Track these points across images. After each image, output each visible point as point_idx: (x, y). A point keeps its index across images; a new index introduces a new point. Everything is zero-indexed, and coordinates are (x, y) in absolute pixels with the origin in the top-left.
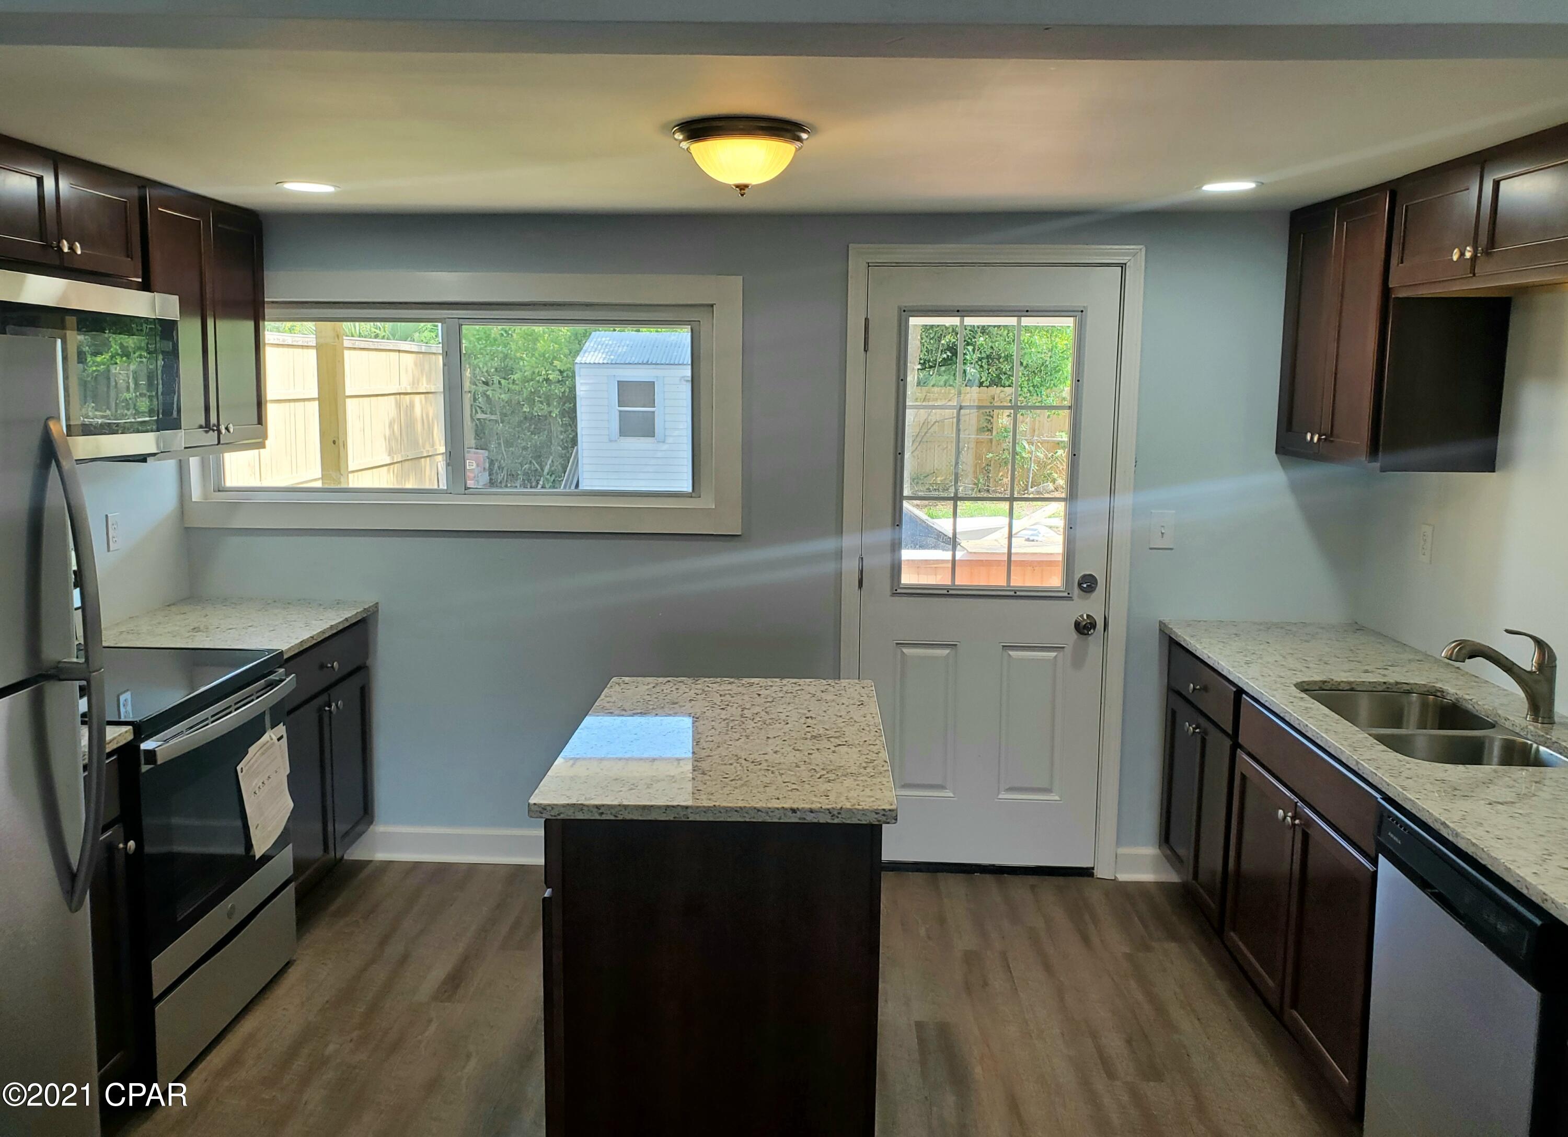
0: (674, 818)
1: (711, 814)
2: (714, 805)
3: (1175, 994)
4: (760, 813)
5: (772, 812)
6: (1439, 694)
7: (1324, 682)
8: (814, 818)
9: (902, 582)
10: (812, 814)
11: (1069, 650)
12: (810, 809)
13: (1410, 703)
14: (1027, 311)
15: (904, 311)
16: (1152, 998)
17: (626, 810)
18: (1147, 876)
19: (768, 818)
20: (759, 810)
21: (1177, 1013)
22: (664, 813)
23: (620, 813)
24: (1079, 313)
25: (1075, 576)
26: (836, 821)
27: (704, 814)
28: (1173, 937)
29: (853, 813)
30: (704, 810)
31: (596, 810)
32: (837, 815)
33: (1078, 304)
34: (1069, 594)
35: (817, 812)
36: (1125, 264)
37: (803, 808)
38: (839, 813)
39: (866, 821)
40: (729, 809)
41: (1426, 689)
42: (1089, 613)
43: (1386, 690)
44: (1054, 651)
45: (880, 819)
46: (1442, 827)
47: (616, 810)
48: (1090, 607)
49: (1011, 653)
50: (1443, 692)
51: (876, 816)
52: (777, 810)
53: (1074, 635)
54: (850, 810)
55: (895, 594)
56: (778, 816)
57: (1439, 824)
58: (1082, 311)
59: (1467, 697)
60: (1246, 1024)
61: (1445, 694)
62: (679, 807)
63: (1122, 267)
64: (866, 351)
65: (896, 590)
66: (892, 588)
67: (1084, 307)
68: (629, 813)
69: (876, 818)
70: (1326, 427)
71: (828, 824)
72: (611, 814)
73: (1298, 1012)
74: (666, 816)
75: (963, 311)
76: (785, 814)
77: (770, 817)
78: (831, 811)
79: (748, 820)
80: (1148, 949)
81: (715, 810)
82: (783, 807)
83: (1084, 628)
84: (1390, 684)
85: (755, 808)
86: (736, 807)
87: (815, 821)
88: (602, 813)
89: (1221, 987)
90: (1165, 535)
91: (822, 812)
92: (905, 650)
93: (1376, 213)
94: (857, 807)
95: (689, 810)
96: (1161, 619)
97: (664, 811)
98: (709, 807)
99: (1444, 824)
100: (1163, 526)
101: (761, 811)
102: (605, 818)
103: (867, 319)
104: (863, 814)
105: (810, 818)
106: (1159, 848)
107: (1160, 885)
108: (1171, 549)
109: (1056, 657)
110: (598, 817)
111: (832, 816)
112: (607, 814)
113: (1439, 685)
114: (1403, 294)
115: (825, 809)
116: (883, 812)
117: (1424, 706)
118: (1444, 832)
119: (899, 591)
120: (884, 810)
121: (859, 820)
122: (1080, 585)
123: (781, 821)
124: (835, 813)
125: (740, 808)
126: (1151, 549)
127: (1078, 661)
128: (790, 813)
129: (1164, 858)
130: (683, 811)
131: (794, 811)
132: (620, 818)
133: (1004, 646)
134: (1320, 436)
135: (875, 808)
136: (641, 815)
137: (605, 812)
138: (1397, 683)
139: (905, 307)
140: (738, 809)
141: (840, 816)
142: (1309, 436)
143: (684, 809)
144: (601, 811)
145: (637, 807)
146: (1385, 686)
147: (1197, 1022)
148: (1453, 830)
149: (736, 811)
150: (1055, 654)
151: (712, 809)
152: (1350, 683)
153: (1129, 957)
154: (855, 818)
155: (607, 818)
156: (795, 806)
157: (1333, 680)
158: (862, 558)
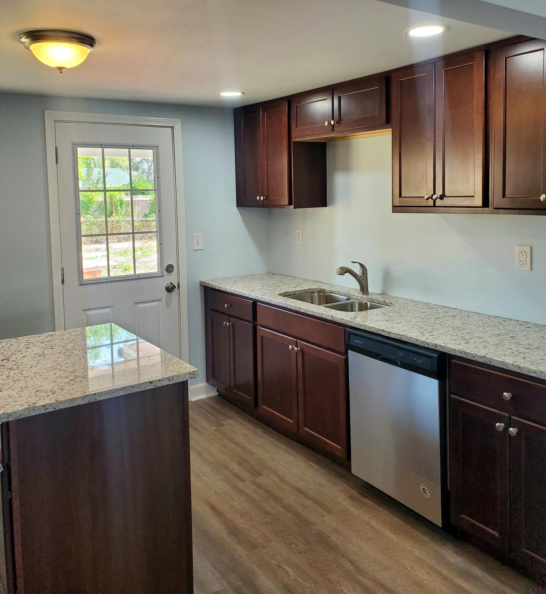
0: (89, 401)
1: (109, 395)
2: (110, 390)
3: (244, 439)
4: (134, 388)
5: (140, 386)
6: (323, 291)
7: (286, 293)
8: (161, 384)
9: (84, 279)
10: (160, 382)
11: (164, 300)
12: (159, 379)
13: (315, 296)
14: (133, 146)
15: (75, 144)
16: (237, 444)
17: (60, 403)
18: (203, 396)
19: (138, 389)
20: (133, 387)
21: (250, 447)
22: (83, 400)
23: (58, 406)
24: (155, 148)
25: (165, 265)
26: (171, 383)
27: (104, 395)
28: (229, 418)
29: (179, 376)
30: (105, 393)
31: (43, 408)
32: (172, 380)
33: (155, 144)
34: (162, 274)
35: (162, 380)
36: (173, 127)
37: (155, 380)
38: (173, 379)
39: (185, 379)
40: (118, 390)
41: (318, 290)
42: (171, 282)
43: (305, 292)
44: (157, 302)
45: (192, 376)
46: (382, 332)
47: (55, 405)
48: (172, 279)
49: (138, 305)
50: (324, 290)
51: (190, 375)
52: (142, 384)
53: (165, 293)
54: (178, 375)
55: (81, 285)
56: (144, 387)
57: (380, 331)
58: (157, 147)
59: (335, 290)
60: (277, 443)
61: (325, 291)
62: (91, 396)
63: (172, 128)
64: (57, 163)
65: (82, 283)
66: (79, 281)
67: (158, 145)
68: (63, 405)
69: (189, 377)
70: (266, 194)
71: (168, 385)
72: (52, 408)
73: (306, 428)
74: (84, 402)
75: (103, 145)
76: (146, 385)
77: (139, 389)
78: (169, 378)
79: (128, 393)
80: (222, 425)
81: (111, 392)
82: (146, 382)
83: (170, 289)
84: (306, 290)
85: (131, 386)
86: (122, 388)
87: (162, 385)
88: (47, 409)
89: (259, 431)
90: (199, 244)
91: (164, 380)
92: (88, 312)
93: (282, 108)
94: (179, 373)
95: (97, 395)
96: (201, 280)
97: (83, 399)
98: (107, 391)
99: (382, 330)
100: (198, 240)
101: (134, 387)
102: (48, 411)
103: (56, 148)
104: (184, 376)
105: (159, 384)
106: (207, 382)
107: (209, 398)
108: (202, 250)
109: (158, 304)
110: (45, 412)
111: (170, 381)
112: (49, 408)
113: (322, 288)
114: (297, 140)
115: (166, 378)
116: (193, 373)
117: (319, 296)
118: (383, 334)
119: (83, 283)
120: (193, 372)
121: (182, 380)
122: (166, 269)
123: (145, 389)
124: (171, 379)
125: (124, 387)
126: (194, 250)
127: (168, 304)
128: (149, 384)
129: (211, 386)
130: (93, 397)
131: (151, 382)
132: (58, 409)
133: (135, 303)
134: (263, 197)
135: (189, 371)
136: (70, 405)
137: (48, 408)
138: (309, 289)
139: (76, 142)
140: (123, 388)
141: (173, 380)
142: (258, 198)
143: (94, 395)
144: (46, 408)
145: (67, 401)
146: (305, 291)
147: (259, 448)
148: (387, 332)
149: (122, 390)
150: (158, 303)
151: (109, 392)
152: (294, 292)
153: (217, 430)
154: (180, 379)
155: (50, 411)
156: (151, 380)
157: (288, 291)
158: (63, 268)
